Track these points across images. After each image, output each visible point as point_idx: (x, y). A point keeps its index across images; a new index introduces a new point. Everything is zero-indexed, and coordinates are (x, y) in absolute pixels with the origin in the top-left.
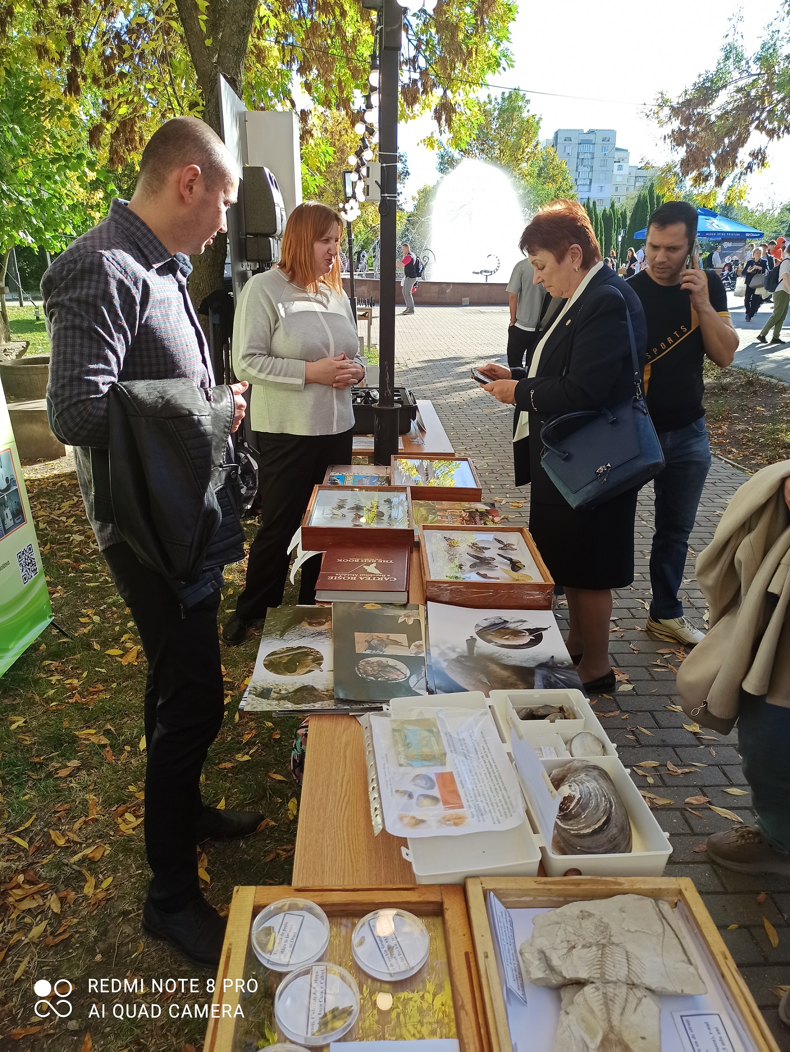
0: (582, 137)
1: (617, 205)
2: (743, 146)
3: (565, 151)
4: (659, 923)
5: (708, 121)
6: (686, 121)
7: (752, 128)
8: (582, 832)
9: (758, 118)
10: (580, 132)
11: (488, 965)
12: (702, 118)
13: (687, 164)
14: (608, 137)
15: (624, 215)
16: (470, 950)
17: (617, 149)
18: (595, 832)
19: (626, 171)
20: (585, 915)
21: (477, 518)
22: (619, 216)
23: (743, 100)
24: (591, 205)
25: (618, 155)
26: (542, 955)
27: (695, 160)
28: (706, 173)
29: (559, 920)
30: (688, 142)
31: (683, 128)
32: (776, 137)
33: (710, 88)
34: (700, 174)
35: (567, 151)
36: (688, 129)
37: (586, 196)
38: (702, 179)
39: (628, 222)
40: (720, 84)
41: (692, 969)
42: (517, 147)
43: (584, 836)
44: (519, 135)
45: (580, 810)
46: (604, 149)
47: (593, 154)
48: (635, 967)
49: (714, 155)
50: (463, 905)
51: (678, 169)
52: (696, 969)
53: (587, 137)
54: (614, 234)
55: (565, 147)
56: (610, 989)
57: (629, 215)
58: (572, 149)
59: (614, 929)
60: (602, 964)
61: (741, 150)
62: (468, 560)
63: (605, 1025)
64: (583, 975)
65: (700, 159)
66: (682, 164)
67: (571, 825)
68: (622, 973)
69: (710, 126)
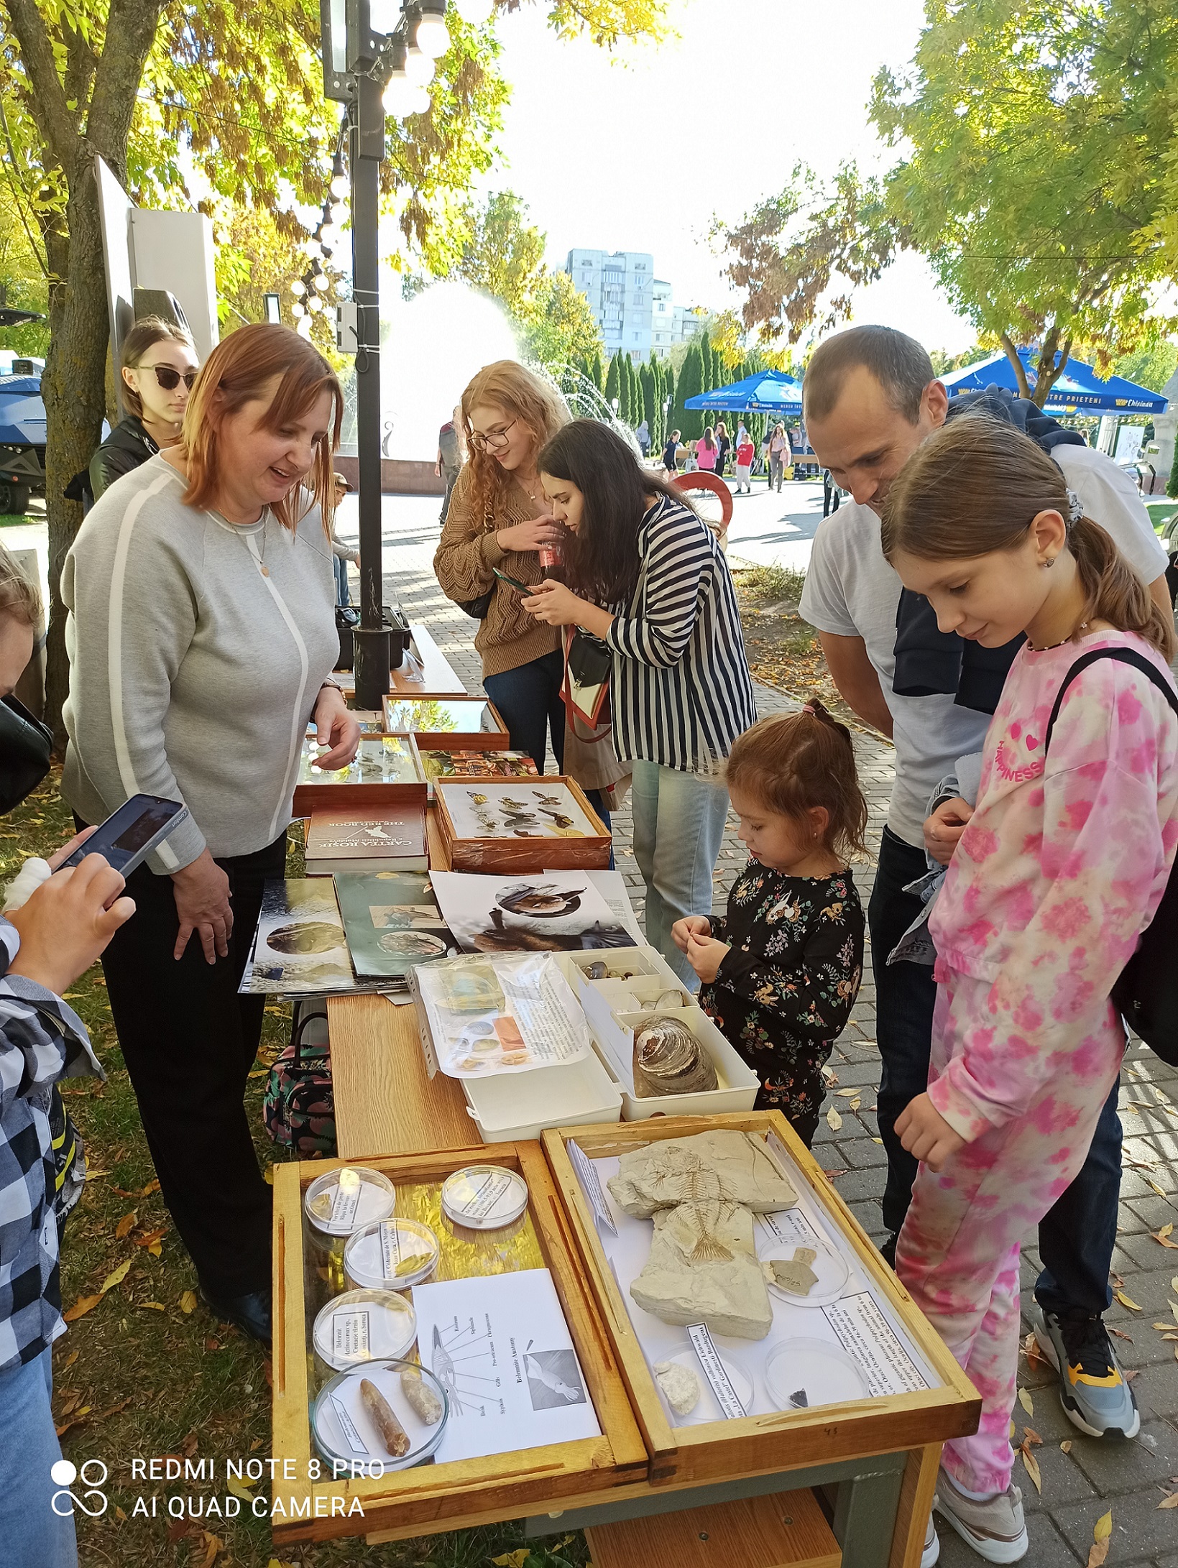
0: (607, 261)
1: (659, 360)
2: (822, 291)
3: (583, 279)
4: (750, 1150)
5: (776, 255)
6: (748, 252)
7: (832, 269)
8: (669, 1073)
9: (839, 256)
10: (604, 255)
11: (575, 1200)
12: (767, 251)
13: (752, 311)
14: (642, 263)
15: (669, 375)
16: (553, 1193)
17: (656, 281)
18: (683, 1073)
19: (669, 312)
20: (672, 1151)
21: (508, 770)
22: (664, 376)
23: (819, 230)
24: (624, 359)
25: (658, 290)
26: (631, 1186)
27: (761, 307)
28: (777, 325)
29: (646, 1156)
30: (751, 281)
31: (745, 262)
32: (862, 282)
33: (776, 211)
34: (769, 326)
35: (587, 280)
36: (751, 264)
37: (616, 344)
38: (771, 332)
39: (676, 385)
40: (789, 207)
41: (783, 1183)
42: (514, 271)
43: (672, 1077)
44: (517, 253)
45: (666, 1052)
46: (638, 280)
47: (623, 286)
48: (726, 1185)
49: (786, 301)
50: (541, 1157)
51: (740, 318)
52: (788, 1183)
53: (614, 262)
54: (657, 401)
55: (583, 274)
56: (702, 1207)
57: (676, 374)
58: (595, 277)
59: (704, 1158)
60: (693, 1187)
61: (820, 296)
62: (503, 818)
63: (700, 1235)
64: (674, 1196)
65: (768, 307)
66: (744, 312)
67: (658, 1068)
68: (714, 1192)
69: (777, 262)
